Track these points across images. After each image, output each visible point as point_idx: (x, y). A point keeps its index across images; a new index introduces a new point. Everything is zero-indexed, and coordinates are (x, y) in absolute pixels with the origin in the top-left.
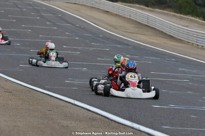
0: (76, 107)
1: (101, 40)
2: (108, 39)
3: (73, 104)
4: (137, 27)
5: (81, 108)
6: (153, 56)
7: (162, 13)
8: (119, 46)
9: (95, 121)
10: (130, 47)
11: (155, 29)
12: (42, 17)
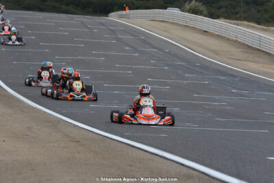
0: (166, 160)
1: (198, 69)
2: (207, 68)
3: (161, 157)
4: (246, 52)
5: (172, 162)
8: (222, 78)
9: (191, 179)
10: (237, 79)
12: (119, 40)
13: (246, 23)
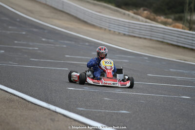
1: (18, 24)
9: (13, 103)
11: (70, 14)
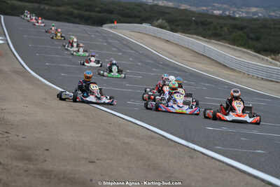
0: (137, 125)
1: (161, 66)
2: (168, 66)
3: (134, 123)
4: (194, 56)
5: (141, 127)
6: (208, 83)
7: (218, 44)
9: (154, 139)
10: (187, 74)
11: (210, 59)
12: (109, 43)
13: (196, 36)
